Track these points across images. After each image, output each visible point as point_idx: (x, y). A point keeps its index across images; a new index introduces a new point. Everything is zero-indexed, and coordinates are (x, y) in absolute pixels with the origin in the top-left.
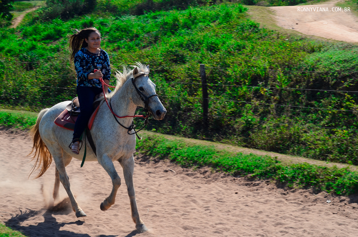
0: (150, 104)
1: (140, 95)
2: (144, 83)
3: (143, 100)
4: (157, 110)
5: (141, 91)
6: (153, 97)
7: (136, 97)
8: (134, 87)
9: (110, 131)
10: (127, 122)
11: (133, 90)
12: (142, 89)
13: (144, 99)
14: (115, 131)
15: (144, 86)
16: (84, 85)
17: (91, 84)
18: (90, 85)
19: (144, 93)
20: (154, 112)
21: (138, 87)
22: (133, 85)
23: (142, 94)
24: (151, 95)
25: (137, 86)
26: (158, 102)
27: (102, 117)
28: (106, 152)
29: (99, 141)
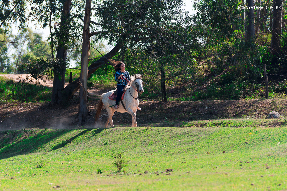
0: (139, 88)
4: (140, 90)
5: (136, 83)
9: (130, 100)
10: (136, 96)
13: (137, 86)
14: (132, 100)
18: (122, 84)
24: (139, 85)
26: (141, 87)
27: (127, 95)
28: (129, 108)
29: (126, 104)
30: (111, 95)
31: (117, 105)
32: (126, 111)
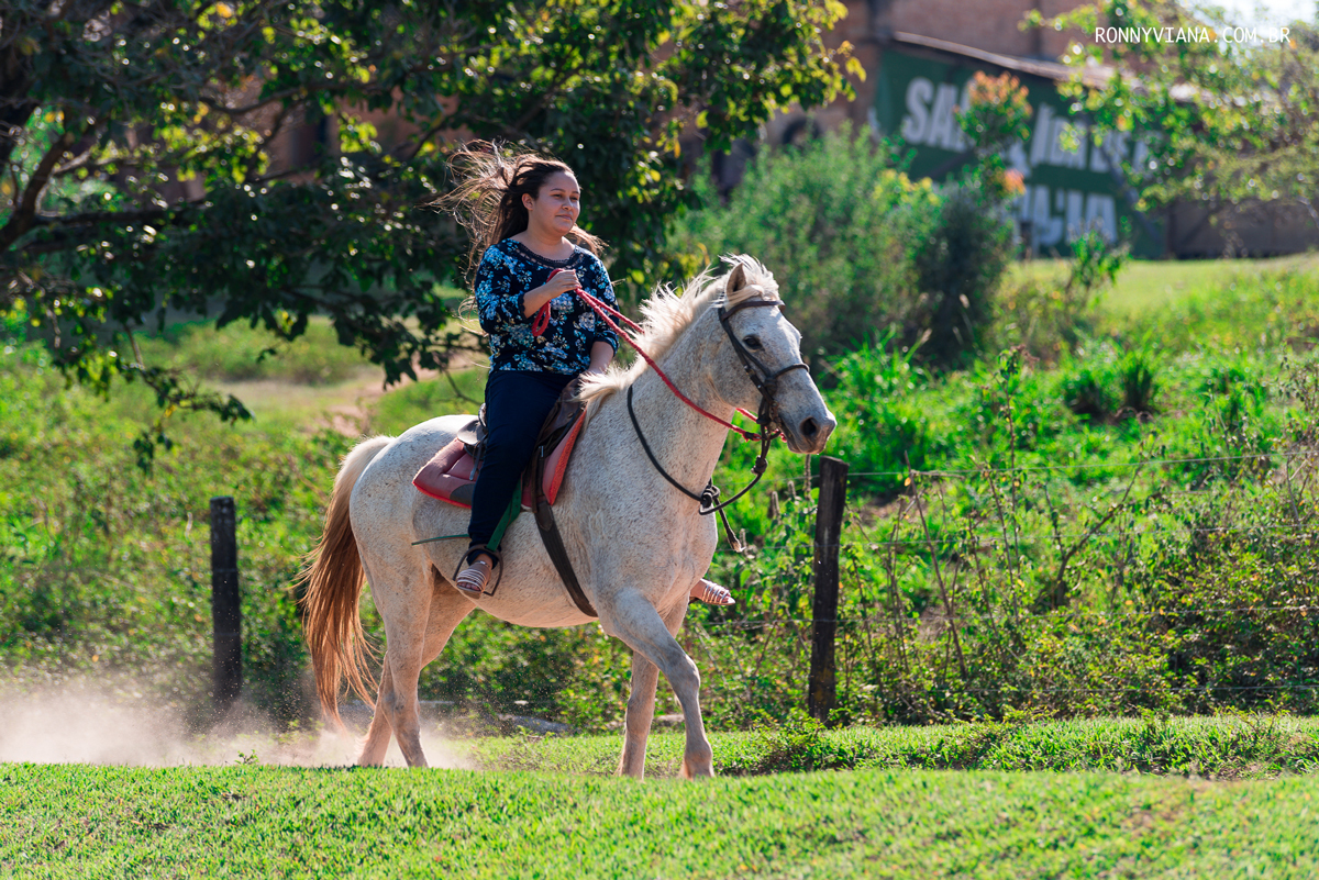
0: (779, 397)
1: (747, 363)
2: (763, 322)
3: (755, 380)
4: (804, 419)
5: (751, 351)
6: (791, 373)
7: (731, 373)
8: (726, 338)
9: (636, 505)
10: (699, 472)
11: (722, 347)
12: (754, 341)
13: (762, 378)
14: (656, 505)
15: (764, 335)
16: (514, 364)
17: (539, 362)
19: (761, 357)
20: (792, 425)
21: (742, 334)
22: (721, 330)
23: (755, 361)
24: (787, 365)
25: (736, 333)
26: (810, 389)
27: (602, 458)
28: (628, 580)
29: (597, 543)
30: (439, 458)
31: (484, 561)
32: (589, 611)
